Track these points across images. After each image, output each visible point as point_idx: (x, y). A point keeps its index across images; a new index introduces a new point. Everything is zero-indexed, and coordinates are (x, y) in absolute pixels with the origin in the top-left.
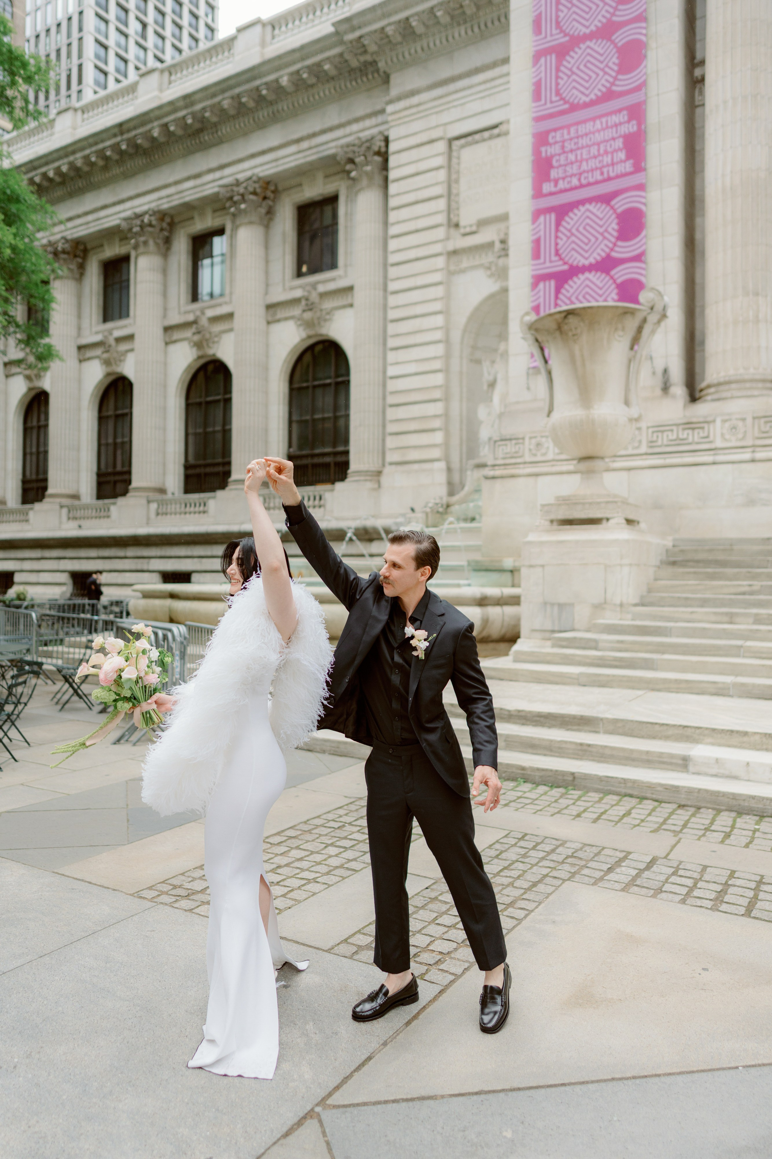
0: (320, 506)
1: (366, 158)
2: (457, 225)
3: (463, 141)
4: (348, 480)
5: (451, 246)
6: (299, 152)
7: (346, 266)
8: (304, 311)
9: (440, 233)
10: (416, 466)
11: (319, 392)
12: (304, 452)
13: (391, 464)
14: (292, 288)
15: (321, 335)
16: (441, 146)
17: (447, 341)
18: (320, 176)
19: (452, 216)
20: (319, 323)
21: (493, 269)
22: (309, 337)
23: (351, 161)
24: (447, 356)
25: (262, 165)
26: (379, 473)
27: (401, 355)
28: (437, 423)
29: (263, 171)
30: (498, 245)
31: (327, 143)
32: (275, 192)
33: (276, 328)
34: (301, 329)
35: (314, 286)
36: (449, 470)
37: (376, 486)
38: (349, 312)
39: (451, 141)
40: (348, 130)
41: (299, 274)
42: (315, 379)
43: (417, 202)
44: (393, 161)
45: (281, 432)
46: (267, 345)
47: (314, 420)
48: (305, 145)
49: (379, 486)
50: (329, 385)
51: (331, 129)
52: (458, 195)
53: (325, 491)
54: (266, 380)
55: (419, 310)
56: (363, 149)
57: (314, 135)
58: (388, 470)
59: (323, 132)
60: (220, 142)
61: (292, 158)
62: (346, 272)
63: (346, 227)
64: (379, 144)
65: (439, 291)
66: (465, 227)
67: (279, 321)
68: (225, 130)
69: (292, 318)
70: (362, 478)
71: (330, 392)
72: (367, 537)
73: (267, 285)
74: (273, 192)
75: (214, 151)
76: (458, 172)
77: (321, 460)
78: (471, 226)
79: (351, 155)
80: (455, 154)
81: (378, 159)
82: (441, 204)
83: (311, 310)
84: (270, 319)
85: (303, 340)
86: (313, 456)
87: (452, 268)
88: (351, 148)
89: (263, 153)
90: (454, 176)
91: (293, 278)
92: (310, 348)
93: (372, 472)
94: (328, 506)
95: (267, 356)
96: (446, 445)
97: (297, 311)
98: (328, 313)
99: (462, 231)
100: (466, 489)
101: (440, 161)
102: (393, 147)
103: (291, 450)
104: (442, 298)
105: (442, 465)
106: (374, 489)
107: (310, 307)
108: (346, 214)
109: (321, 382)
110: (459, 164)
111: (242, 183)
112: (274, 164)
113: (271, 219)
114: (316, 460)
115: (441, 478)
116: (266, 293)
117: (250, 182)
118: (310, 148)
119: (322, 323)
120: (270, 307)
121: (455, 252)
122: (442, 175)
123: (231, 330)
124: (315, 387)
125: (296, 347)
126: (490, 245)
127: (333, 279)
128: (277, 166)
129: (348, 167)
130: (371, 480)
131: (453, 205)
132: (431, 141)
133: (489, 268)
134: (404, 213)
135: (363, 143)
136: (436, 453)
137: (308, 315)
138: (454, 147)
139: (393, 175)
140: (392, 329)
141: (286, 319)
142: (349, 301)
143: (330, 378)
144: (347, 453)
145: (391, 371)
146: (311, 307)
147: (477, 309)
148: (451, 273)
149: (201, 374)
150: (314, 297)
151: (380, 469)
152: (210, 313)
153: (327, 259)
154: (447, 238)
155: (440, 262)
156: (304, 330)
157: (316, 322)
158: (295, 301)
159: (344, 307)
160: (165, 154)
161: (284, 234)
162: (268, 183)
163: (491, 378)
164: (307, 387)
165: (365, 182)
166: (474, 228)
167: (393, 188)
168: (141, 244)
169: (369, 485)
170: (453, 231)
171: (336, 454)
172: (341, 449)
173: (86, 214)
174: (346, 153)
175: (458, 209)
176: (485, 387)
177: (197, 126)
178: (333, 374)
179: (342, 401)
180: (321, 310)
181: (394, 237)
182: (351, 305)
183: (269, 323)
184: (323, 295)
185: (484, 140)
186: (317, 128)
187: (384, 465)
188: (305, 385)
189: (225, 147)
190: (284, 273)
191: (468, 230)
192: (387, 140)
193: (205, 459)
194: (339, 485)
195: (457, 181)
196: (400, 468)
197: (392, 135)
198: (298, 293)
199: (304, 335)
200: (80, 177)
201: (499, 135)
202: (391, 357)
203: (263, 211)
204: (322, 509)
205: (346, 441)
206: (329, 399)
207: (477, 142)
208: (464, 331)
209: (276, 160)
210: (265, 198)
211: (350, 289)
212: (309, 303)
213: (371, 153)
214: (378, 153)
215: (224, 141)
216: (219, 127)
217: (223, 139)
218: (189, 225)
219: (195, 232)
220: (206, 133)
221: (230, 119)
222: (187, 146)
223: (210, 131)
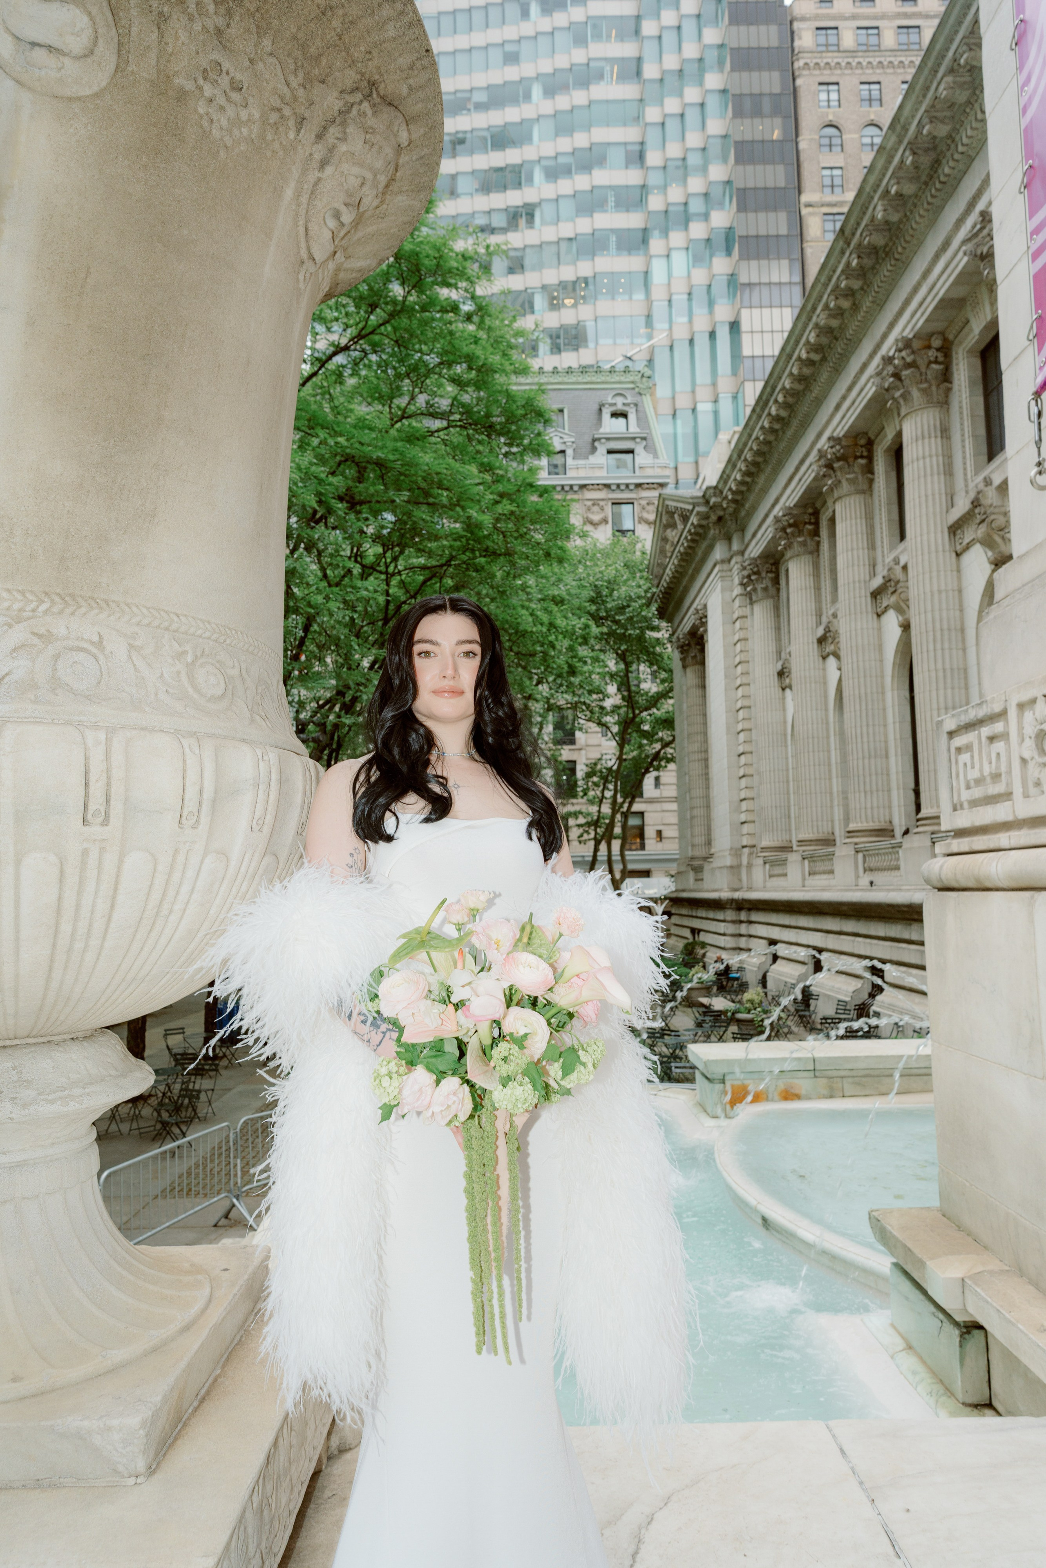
160: (908, 238)
168: (902, 402)
173: (850, 389)
177: (926, 160)
200: (836, 339)
215: (973, 155)
216: (957, 138)
217: (970, 153)
218: (967, 335)
219: (977, 342)
220: (944, 161)
221: (968, 110)
222: (929, 203)
223: (948, 154)
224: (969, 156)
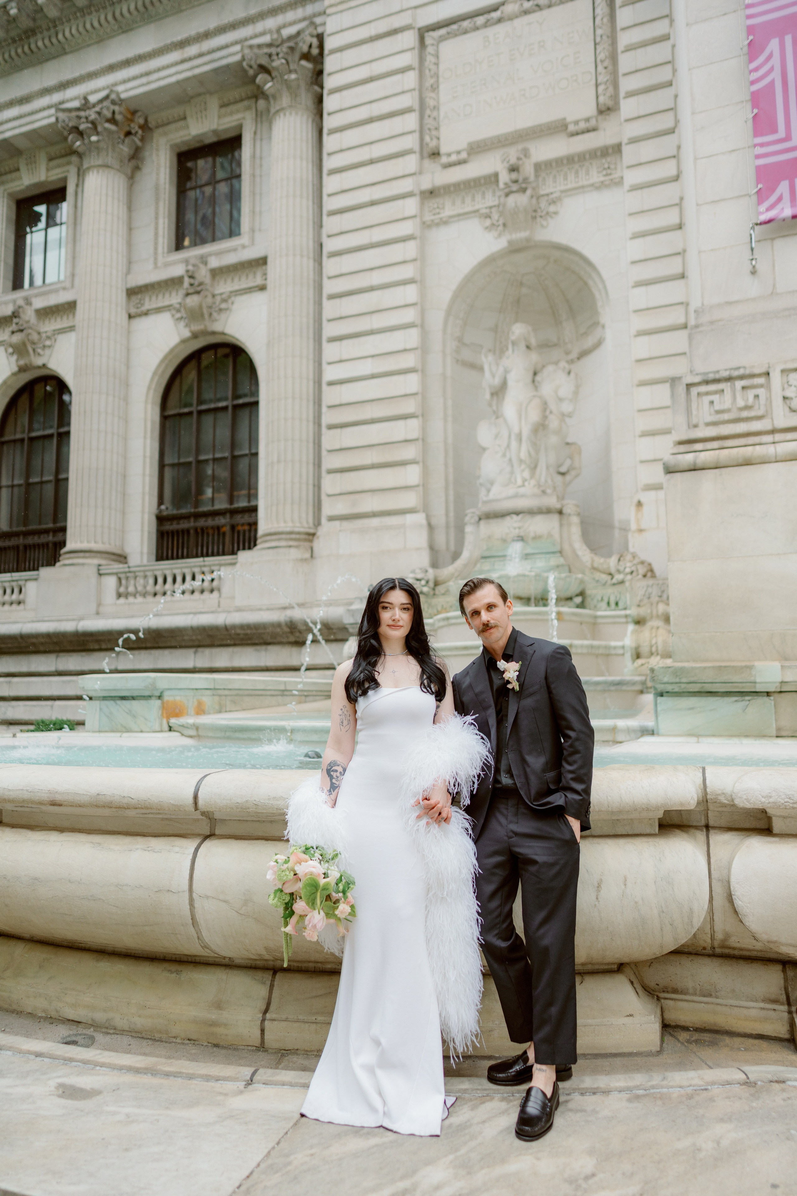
0: (212, 591)
1: (288, 63)
2: (435, 154)
3: (443, 31)
4: (258, 547)
5: (426, 184)
6: (183, 61)
7: (253, 230)
8: (188, 295)
9: (411, 163)
10: (375, 522)
11: (208, 421)
12: (183, 511)
13: (331, 519)
14: (167, 265)
15: (214, 333)
16: (409, 39)
17: (421, 325)
18: (213, 103)
19: (427, 139)
20: (210, 315)
21: (495, 216)
22: (195, 336)
23: (264, 69)
24: (424, 349)
25: (124, 82)
26: (311, 536)
27: (348, 349)
28: (410, 452)
29: (126, 91)
30: (504, 177)
31: (227, 46)
32: (145, 127)
33: (142, 324)
34: (182, 324)
35: (203, 260)
36: (431, 527)
37: (307, 555)
38: (259, 298)
39: (422, 33)
40: (259, 27)
41: (179, 246)
42: (200, 402)
43: (371, 120)
44: (330, 63)
45: (147, 479)
46: (128, 350)
47: (199, 462)
48: (192, 50)
49: (312, 556)
50: (225, 408)
51: (233, 26)
52: (436, 108)
53: (221, 565)
54: (126, 400)
55: (377, 278)
56: (284, 48)
57: (207, 35)
58: (326, 527)
59: (222, 30)
60: (61, 52)
61: (173, 70)
62: (253, 240)
63: (254, 175)
64: (308, 40)
65: (410, 249)
66: (449, 155)
67: (146, 313)
68: (68, 31)
69: (167, 308)
70: (283, 543)
71: (226, 419)
72: (292, 639)
73: (130, 262)
74: (141, 127)
75: (51, 65)
76: (437, 75)
77: (210, 522)
78: (458, 152)
79: (264, 61)
80: (430, 49)
81: (308, 65)
82: (411, 121)
83: (198, 293)
84: (133, 311)
85: (184, 341)
86: (197, 516)
87: (428, 217)
88: (266, 50)
89: (127, 63)
90: (429, 82)
91: (169, 251)
92: (195, 356)
93: (299, 533)
94: (226, 590)
95: (128, 367)
96: (424, 486)
97: (175, 298)
98: (224, 301)
99: (444, 160)
100: (465, 555)
101: (408, 59)
102: (329, 44)
103: (163, 507)
104: (415, 260)
105: (420, 518)
106: (305, 560)
107: (197, 289)
108: (254, 156)
109: (212, 406)
110: (437, 64)
111: (94, 106)
112: (144, 80)
113: (137, 168)
114: (202, 523)
115: (420, 539)
116: (128, 272)
117: (106, 103)
118: (201, 55)
119: (215, 315)
120: (132, 292)
121: (431, 193)
122: (410, 79)
123: (72, 328)
124: (200, 412)
125: (172, 351)
126: (493, 179)
127: (235, 250)
128: (148, 83)
129: (260, 78)
130: (297, 547)
131: (429, 122)
132: (395, 32)
133: (488, 216)
134: (351, 137)
135: (283, 42)
136: (410, 500)
137: (193, 301)
138: (428, 41)
139: (329, 82)
140: (330, 309)
141: (159, 310)
142: (259, 281)
143: (226, 399)
144: (254, 510)
145: (330, 373)
146: (199, 289)
147: (468, 279)
148: (426, 226)
149: (24, 400)
150: (203, 274)
151: (312, 531)
152: (39, 303)
153: (222, 223)
154: (420, 172)
155: (411, 206)
156: (186, 326)
157: (205, 311)
158: (174, 282)
159: (249, 290)
161: (157, 188)
162: (134, 113)
163: (497, 381)
164: (190, 413)
165: (285, 100)
166: (464, 155)
167: (330, 103)
169: (295, 553)
170: (427, 162)
171: (234, 512)
172: (242, 504)
174: (257, 56)
175: (437, 129)
176: (488, 396)
177: (25, 23)
178: (230, 394)
179: (243, 433)
180: (214, 296)
181: (332, 172)
182: (262, 288)
183: (130, 317)
184: (217, 273)
185: (477, 29)
186: (212, 24)
187: (318, 523)
188: (186, 410)
189: (69, 59)
190: (156, 244)
191: (454, 158)
192: (320, 38)
193: (25, 525)
194: (243, 556)
195: (435, 88)
196: (346, 524)
197: (331, 25)
198: (178, 270)
199: (187, 333)
201: (500, 20)
202: (330, 351)
203: (126, 149)
204: (215, 594)
205: (252, 492)
206: (223, 433)
207: (465, 32)
208: (449, 312)
209: (147, 74)
210: (128, 134)
211: (263, 261)
212: (196, 283)
213: (297, 56)
214: (306, 56)
215: (68, 50)
216: (59, 28)
217: (66, 47)
218: (12, 180)
219: (21, 191)
220: (39, 36)
221: (78, 14)
222: (10, 56)
223: (46, 34)
224: (64, 49)
